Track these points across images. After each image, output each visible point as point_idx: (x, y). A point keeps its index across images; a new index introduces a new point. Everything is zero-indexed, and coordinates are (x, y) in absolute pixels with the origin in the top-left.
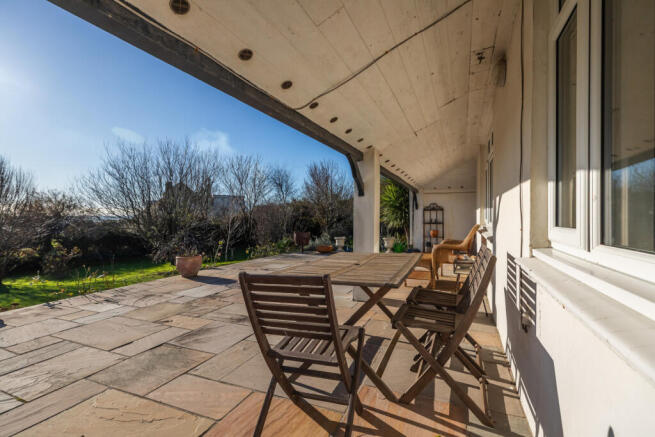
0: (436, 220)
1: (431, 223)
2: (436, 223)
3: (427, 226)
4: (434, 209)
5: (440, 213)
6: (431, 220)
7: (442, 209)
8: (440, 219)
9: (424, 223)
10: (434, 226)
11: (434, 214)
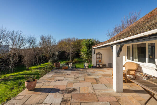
0: (100, 57)
1: (98, 58)
2: (100, 58)
3: (97, 59)
4: (99, 54)
5: (101, 55)
6: (98, 57)
7: (101, 54)
8: (101, 57)
9: (97, 58)
10: (99, 59)
11: (99, 55)
